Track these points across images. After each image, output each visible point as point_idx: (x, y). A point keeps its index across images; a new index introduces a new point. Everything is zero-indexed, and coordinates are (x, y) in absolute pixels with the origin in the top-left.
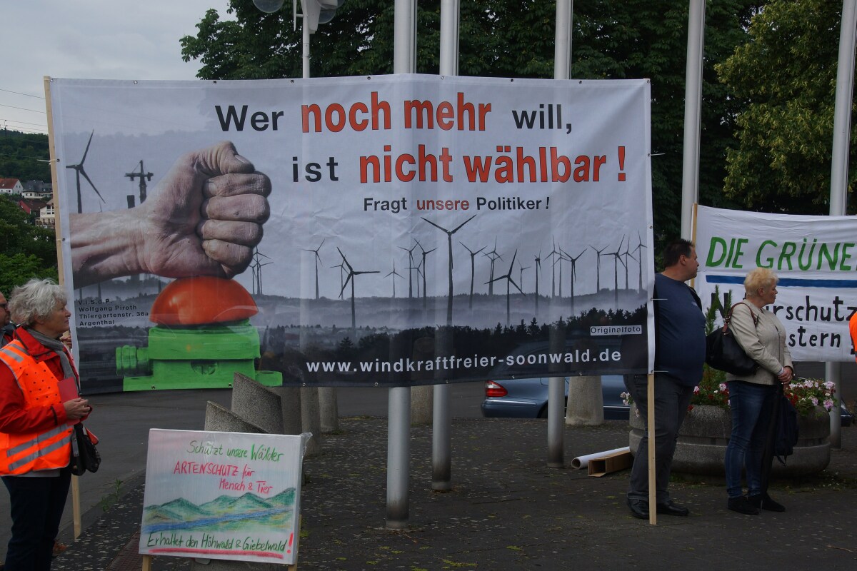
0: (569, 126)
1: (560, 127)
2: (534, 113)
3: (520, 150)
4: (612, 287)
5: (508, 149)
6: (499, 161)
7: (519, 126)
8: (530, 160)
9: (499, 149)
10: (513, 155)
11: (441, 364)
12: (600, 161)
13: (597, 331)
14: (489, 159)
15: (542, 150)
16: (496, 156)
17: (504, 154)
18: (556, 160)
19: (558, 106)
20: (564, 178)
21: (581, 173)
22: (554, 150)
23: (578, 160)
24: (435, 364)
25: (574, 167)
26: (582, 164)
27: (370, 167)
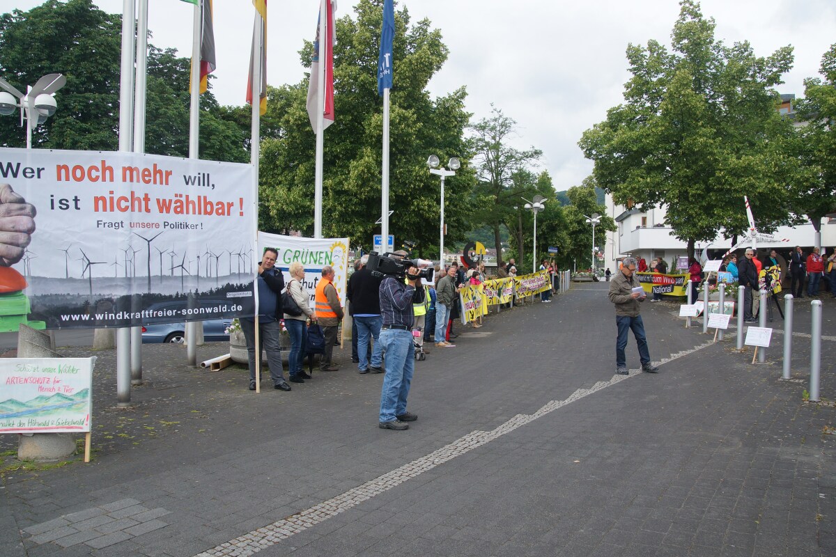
0: (213, 185)
1: (208, 185)
2: (195, 177)
3: (187, 197)
4: (237, 272)
5: (181, 196)
6: (176, 202)
7: (187, 183)
8: (193, 203)
9: (176, 195)
10: (183, 199)
11: (145, 314)
12: (230, 205)
13: (230, 295)
14: (170, 201)
15: (199, 197)
16: (174, 199)
17: (178, 198)
18: (206, 204)
19: (208, 175)
20: (211, 213)
21: (220, 211)
22: (205, 198)
23: (218, 204)
24: (141, 315)
25: (215, 207)
26: (220, 206)
27: (101, 203)
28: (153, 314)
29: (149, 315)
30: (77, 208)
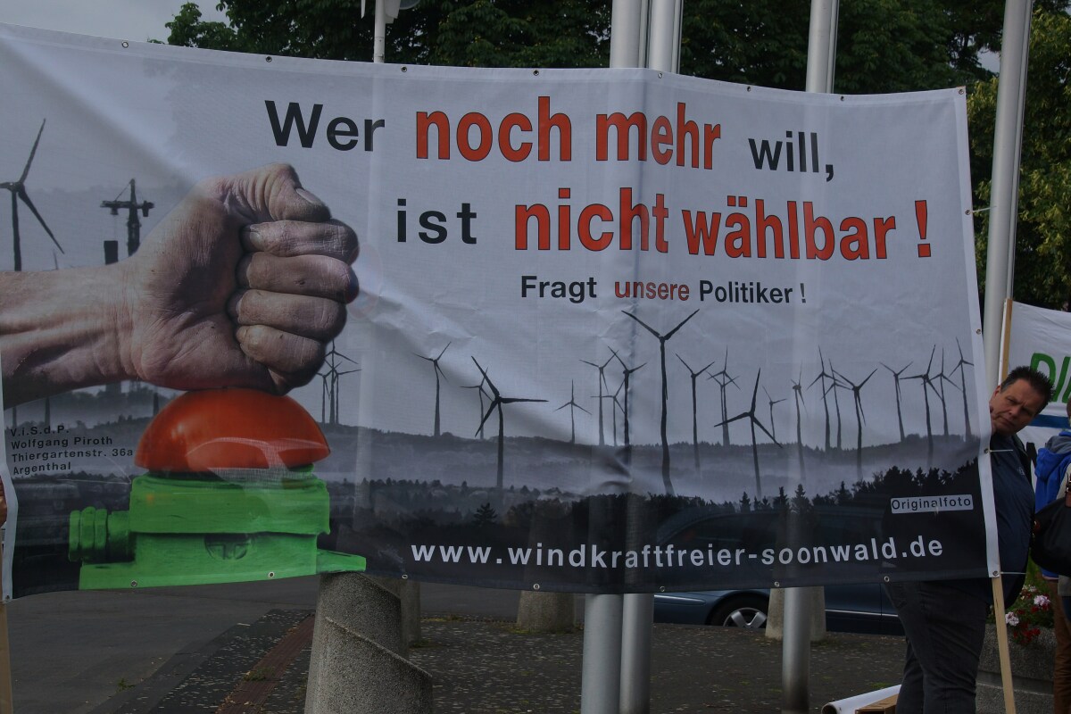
0: (830, 169)
1: (816, 169)
2: (779, 145)
3: (760, 204)
4: (923, 433)
5: (743, 202)
6: (731, 220)
7: (759, 165)
8: (774, 222)
9: (731, 201)
10: (750, 212)
11: (652, 557)
12: (885, 225)
13: (902, 506)
14: (717, 216)
15: (792, 206)
16: (726, 211)
17: (737, 209)
18: (812, 224)
19: (814, 136)
20: (826, 254)
21: (854, 246)
22: (808, 206)
23: (845, 225)
24: (641, 558)
25: (839, 235)
26: (853, 231)
27: (533, 223)
28: (675, 557)
29: (664, 558)
30: (468, 239)
